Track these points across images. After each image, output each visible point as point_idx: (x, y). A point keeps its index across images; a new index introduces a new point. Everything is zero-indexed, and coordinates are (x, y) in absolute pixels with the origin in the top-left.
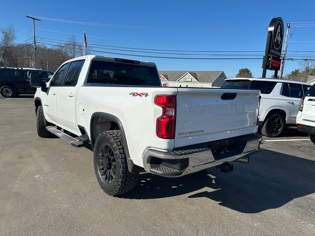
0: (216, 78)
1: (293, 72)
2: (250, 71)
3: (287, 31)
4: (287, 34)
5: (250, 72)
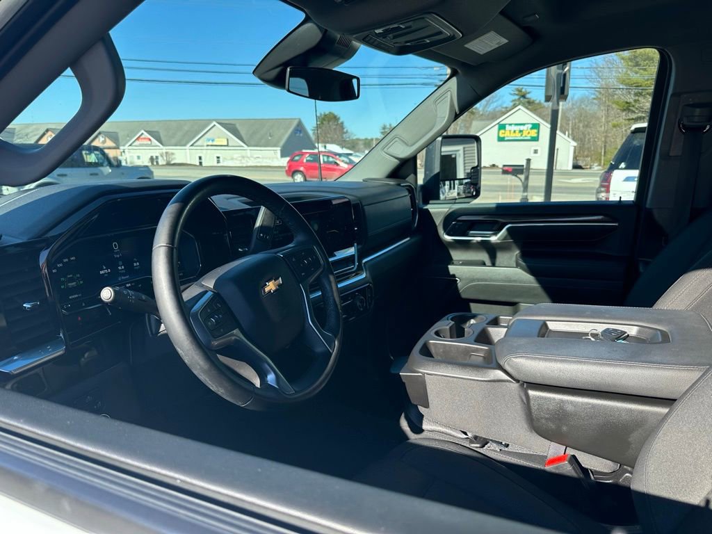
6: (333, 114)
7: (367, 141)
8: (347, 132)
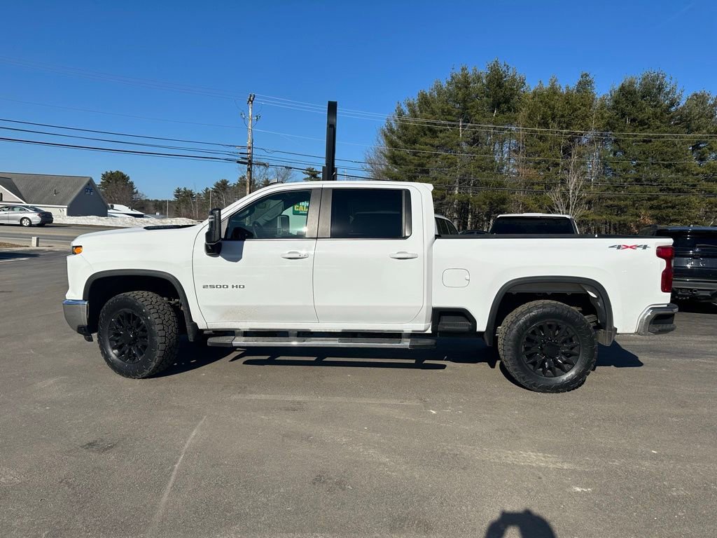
0: (75, 194)
1: (217, 183)
2: (128, 178)
3: (250, 109)
4: (250, 115)
5: (130, 180)
6: (121, 173)
7: (158, 203)
8: (137, 192)
